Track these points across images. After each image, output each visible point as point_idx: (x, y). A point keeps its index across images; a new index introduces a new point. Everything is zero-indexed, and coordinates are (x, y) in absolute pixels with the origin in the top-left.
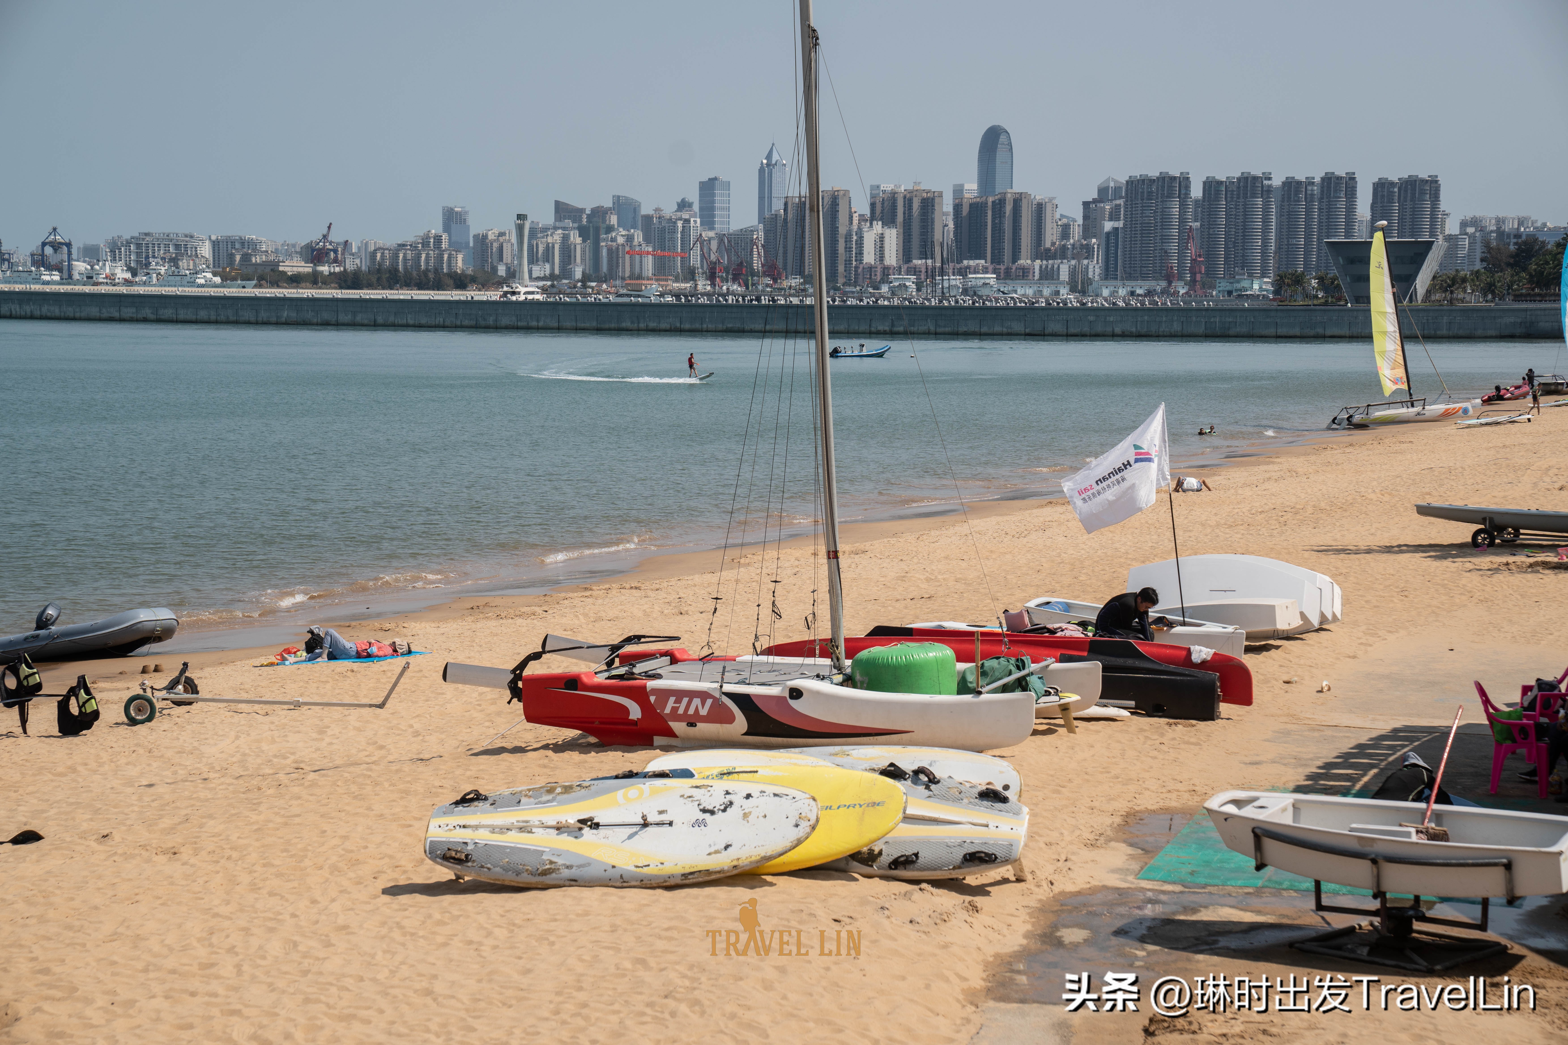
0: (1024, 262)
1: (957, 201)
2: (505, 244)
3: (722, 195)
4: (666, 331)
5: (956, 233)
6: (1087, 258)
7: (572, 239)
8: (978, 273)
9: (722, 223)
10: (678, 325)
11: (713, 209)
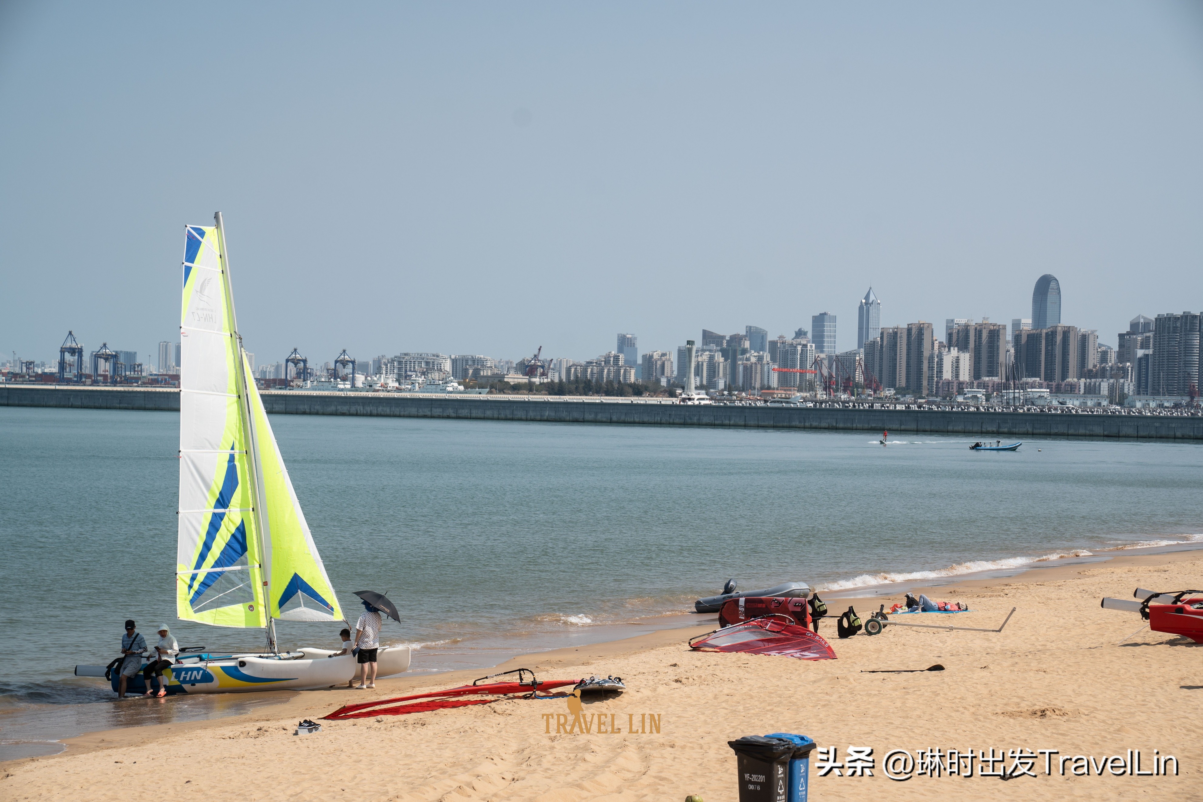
0: (1072, 379)
1: (1017, 332)
2: (666, 362)
3: (830, 326)
4: (825, 428)
5: (1016, 357)
6: (1122, 378)
7: (716, 358)
8: (1035, 388)
9: (829, 347)
10: (834, 424)
11: (822, 336)
